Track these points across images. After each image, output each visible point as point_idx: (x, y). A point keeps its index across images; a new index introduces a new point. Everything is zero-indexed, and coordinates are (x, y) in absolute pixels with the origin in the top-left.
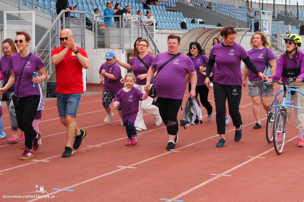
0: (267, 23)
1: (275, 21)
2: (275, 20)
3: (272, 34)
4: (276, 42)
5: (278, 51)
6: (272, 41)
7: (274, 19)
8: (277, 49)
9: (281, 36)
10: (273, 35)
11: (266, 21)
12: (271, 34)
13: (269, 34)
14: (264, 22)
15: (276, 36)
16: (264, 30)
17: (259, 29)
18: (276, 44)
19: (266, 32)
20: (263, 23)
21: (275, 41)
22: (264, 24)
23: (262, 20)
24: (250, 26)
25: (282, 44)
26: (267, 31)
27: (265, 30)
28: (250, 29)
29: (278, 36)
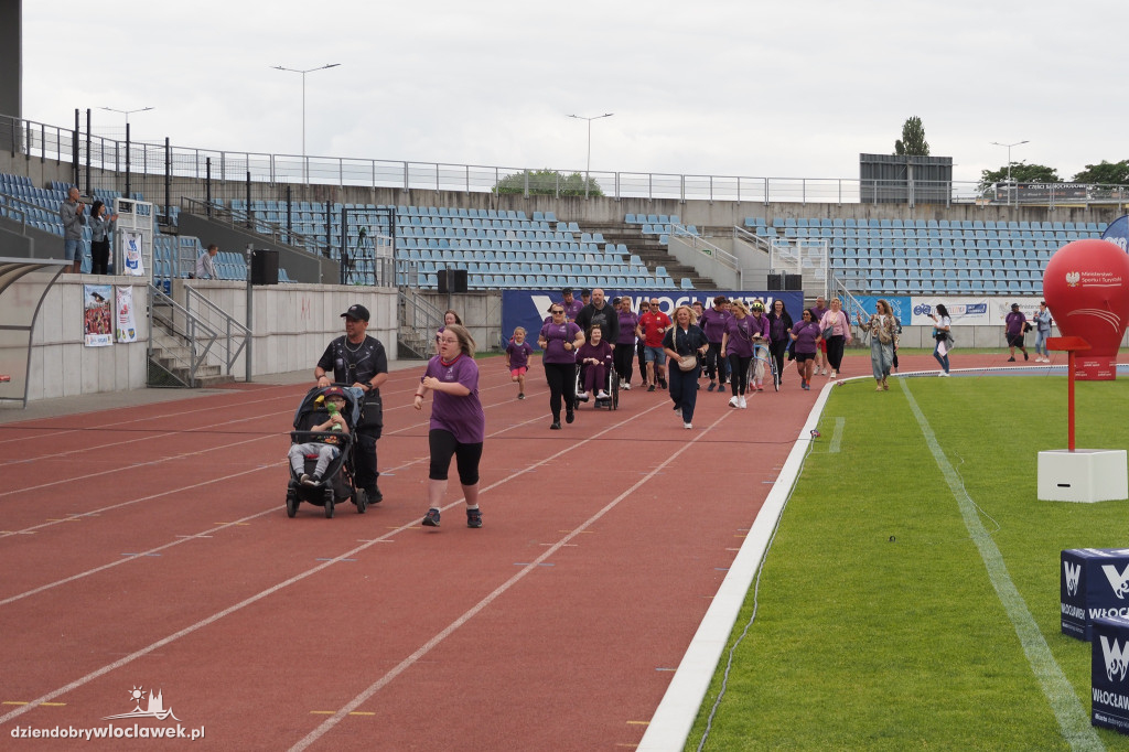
0: (138, 243)
1: (171, 234)
2: (173, 231)
3: (156, 280)
4: (169, 309)
5: (176, 339)
6: (155, 305)
7: (166, 229)
8: (171, 331)
9: (185, 287)
10: (159, 283)
11: (134, 235)
12: (150, 279)
13: (144, 281)
14: (126, 238)
15: (168, 287)
16: (126, 268)
17: (110, 262)
18: (170, 315)
19: (136, 272)
20: (121, 242)
21: (165, 305)
22: (126, 246)
23: (120, 232)
24: (73, 252)
25: (188, 316)
26: (139, 271)
27: (128, 265)
28: (71, 262)
29: (175, 287)
